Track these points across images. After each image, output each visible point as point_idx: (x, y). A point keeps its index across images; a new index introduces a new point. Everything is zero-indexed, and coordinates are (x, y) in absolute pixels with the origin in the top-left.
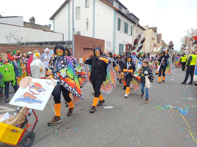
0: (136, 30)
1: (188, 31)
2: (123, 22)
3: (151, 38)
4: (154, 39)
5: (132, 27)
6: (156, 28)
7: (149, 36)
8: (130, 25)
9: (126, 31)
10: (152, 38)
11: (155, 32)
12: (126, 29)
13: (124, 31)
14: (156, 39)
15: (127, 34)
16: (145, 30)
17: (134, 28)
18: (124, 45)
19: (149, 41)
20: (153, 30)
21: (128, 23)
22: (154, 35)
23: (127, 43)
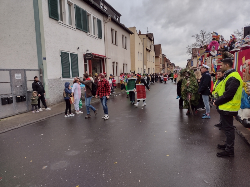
0: (112, 30)
1: (198, 36)
3: (145, 49)
4: (150, 51)
5: (99, 22)
6: (152, 35)
7: (141, 44)
8: (92, 15)
10: (147, 49)
11: (151, 40)
12: (82, 21)
13: (76, 25)
14: (152, 51)
15: (86, 32)
16: (131, 33)
17: (105, 24)
18: (78, 57)
19: (141, 53)
20: (147, 37)
21: (87, 12)
22: (149, 45)
23: (88, 52)
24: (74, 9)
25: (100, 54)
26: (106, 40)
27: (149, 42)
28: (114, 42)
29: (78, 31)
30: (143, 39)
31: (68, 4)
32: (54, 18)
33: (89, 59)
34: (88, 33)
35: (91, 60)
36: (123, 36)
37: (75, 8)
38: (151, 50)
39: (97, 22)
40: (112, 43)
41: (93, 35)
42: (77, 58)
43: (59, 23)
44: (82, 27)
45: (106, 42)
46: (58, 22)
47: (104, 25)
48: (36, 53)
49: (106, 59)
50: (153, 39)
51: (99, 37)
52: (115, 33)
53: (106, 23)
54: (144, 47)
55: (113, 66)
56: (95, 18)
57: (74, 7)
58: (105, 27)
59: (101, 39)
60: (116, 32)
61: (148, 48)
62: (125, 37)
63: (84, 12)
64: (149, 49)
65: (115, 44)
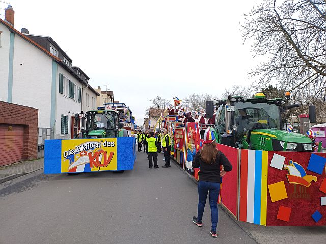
0: (87, 94)
2: (67, 80)
6: (112, 93)
8: (77, 85)
9: (72, 96)
13: (69, 95)
15: (73, 99)
16: (99, 95)
18: (69, 118)
24: (69, 83)
29: (70, 99)
32: (61, 92)
36: (93, 98)
39: (79, 90)
41: (76, 100)
43: (62, 95)
45: (82, 103)
47: (82, 92)
50: (112, 97)
51: (79, 102)
52: (88, 97)
63: (74, 84)
65: (87, 106)
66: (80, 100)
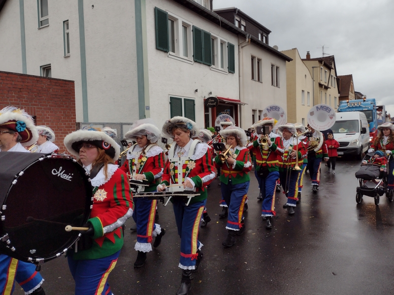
0: (253, 58)
3: (317, 85)
4: (326, 88)
5: (231, 48)
6: (331, 59)
7: (309, 77)
8: (219, 39)
10: (321, 85)
11: (330, 68)
12: (203, 50)
13: (193, 56)
14: (332, 88)
15: (210, 66)
16: (289, 60)
17: (241, 50)
18: (196, 103)
19: (308, 93)
20: (322, 63)
21: (212, 34)
22: (326, 77)
23: (211, 96)
24: (192, 33)
25: (230, 98)
26: (241, 75)
27: (326, 72)
28: (256, 76)
29: (197, 65)
30: (313, 68)
31: (183, 26)
32: (162, 49)
33: (213, 107)
34: (213, 66)
35: (215, 108)
36: (272, 66)
37: (193, 31)
38: (329, 86)
39: (227, 48)
40: (253, 78)
41: (220, 68)
42: (194, 105)
43: (170, 56)
44: (203, 58)
45: (241, 78)
46: (168, 54)
47: (239, 52)
48: (136, 101)
49: (240, 105)
50: (333, 66)
51: (230, 71)
52: (258, 62)
53: (242, 47)
54: (314, 81)
55: (253, 116)
56: (225, 42)
57: (192, 29)
58: (241, 53)
59: (233, 73)
60: (259, 60)
61: (322, 83)
62: (277, 68)
63: (207, 35)
64: (326, 85)
65: (257, 80)
66: (231, 69)
